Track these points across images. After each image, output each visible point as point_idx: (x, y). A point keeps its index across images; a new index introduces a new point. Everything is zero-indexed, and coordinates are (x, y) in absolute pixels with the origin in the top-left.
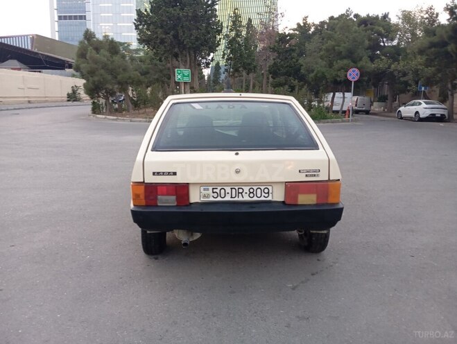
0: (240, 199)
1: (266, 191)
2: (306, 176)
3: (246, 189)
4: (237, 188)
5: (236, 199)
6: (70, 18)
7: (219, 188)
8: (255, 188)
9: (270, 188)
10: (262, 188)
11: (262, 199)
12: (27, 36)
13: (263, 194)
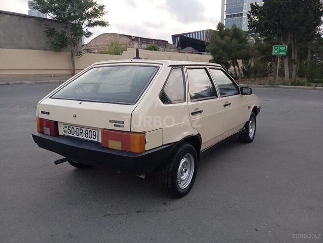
0: (81, 137)
1: (94, 134)
2: (114, 125)
3: (84, 130)
4: (79, 128)
5: (79, 137)
6: (234, 16)
7: (72, 127)
8: (89, 130)
9: (96, 131)
10: (93, 131)
11: (92, 139)
12: (204, 31)
13: (93, 136)
